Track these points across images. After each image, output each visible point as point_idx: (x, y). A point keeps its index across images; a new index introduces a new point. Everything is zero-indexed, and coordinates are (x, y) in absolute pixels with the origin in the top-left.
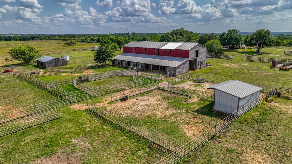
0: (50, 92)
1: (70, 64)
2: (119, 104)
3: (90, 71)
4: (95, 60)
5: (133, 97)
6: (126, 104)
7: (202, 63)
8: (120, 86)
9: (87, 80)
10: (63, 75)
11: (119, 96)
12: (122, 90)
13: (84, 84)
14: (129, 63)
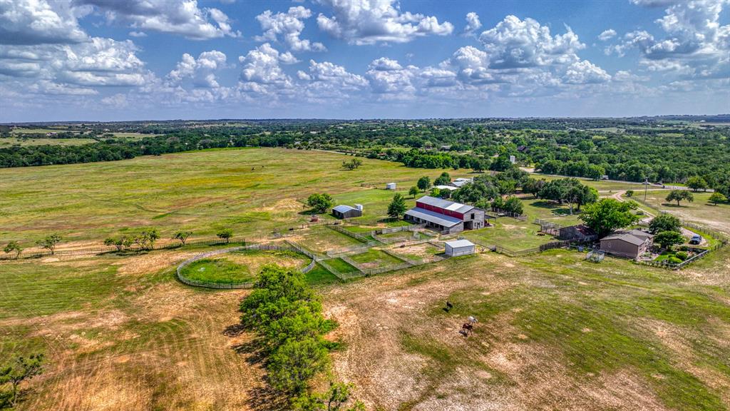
0: (358, 240)
1: (364, 214)
2: (399, 249)
3: (384, 224)
4: (388, 214)
5: (408, 246)
6: (402, 249)
7: (479, 224)
8: (403, 238)
9: (381, 233)
10: (361, 227)
11: (401, 244)
12: (404, 241)
13: (379, 236)
14: (418, 219)
